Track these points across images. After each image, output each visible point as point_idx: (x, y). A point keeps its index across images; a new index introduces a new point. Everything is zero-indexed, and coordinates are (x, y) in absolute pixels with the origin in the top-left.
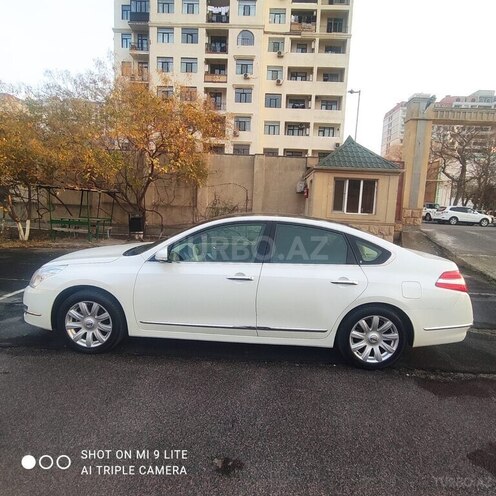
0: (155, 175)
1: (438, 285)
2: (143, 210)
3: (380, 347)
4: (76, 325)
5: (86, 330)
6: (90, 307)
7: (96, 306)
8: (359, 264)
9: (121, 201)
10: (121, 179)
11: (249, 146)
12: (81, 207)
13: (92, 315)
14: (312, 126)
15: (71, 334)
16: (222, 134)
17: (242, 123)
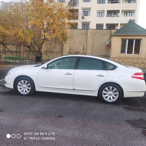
0: (45, 39)
1: (132, 77)
2: (41, 54)
3: (113, 97)
4: (21, 87)
5: (23, 89)
6: (24, 82)
7: (26, 81)
8: (106, 70)
9: (32, 50)
10: (32, 41)
11: (89, 23)
12: (17, 52)
13: (25, 84)
14: (120, 11)
15: (19, 90)
16: (77, 18)
17: (86, 12)
